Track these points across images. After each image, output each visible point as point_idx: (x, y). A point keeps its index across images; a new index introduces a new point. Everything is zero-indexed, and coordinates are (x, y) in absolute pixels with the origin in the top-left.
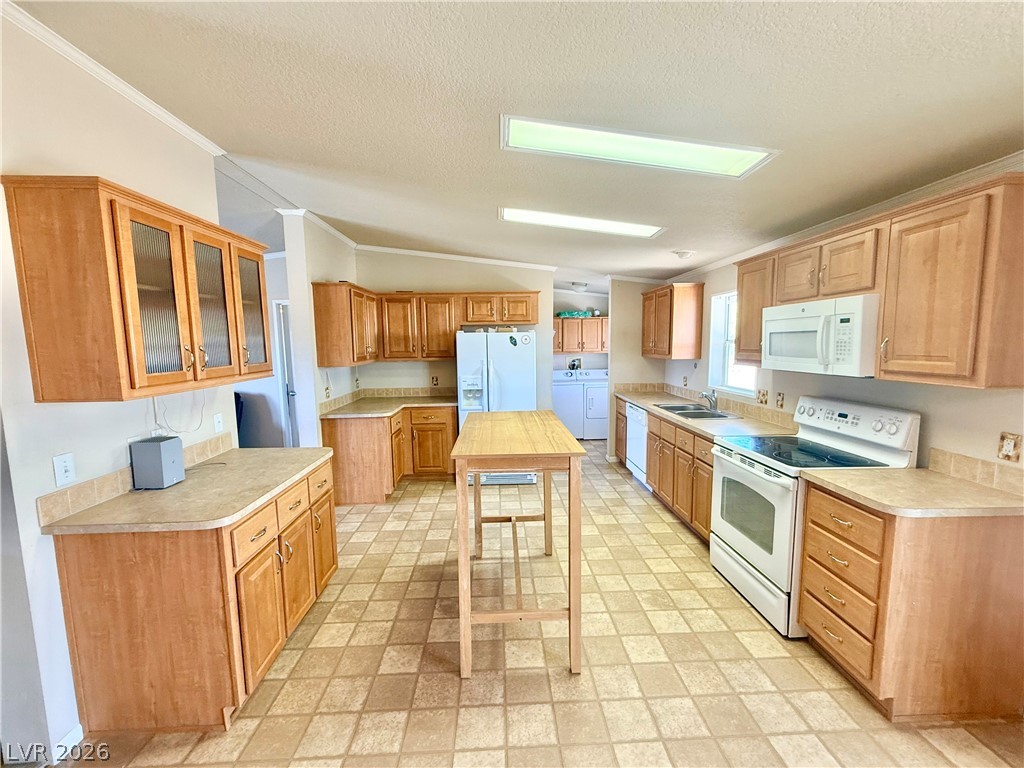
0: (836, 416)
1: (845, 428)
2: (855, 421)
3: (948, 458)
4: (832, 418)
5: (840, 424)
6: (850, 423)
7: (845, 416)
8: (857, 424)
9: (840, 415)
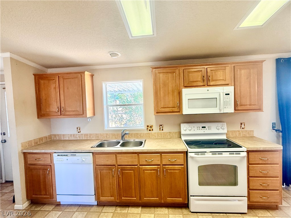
0: (201, 128)
1: (206, 131)
2: (209, 128)
3: (229, 132)
4: (200, 129)
5: (204, 130)
6: (207, 129)
7: (205, 127)
8: (210, 129)
9: (202, 127)
